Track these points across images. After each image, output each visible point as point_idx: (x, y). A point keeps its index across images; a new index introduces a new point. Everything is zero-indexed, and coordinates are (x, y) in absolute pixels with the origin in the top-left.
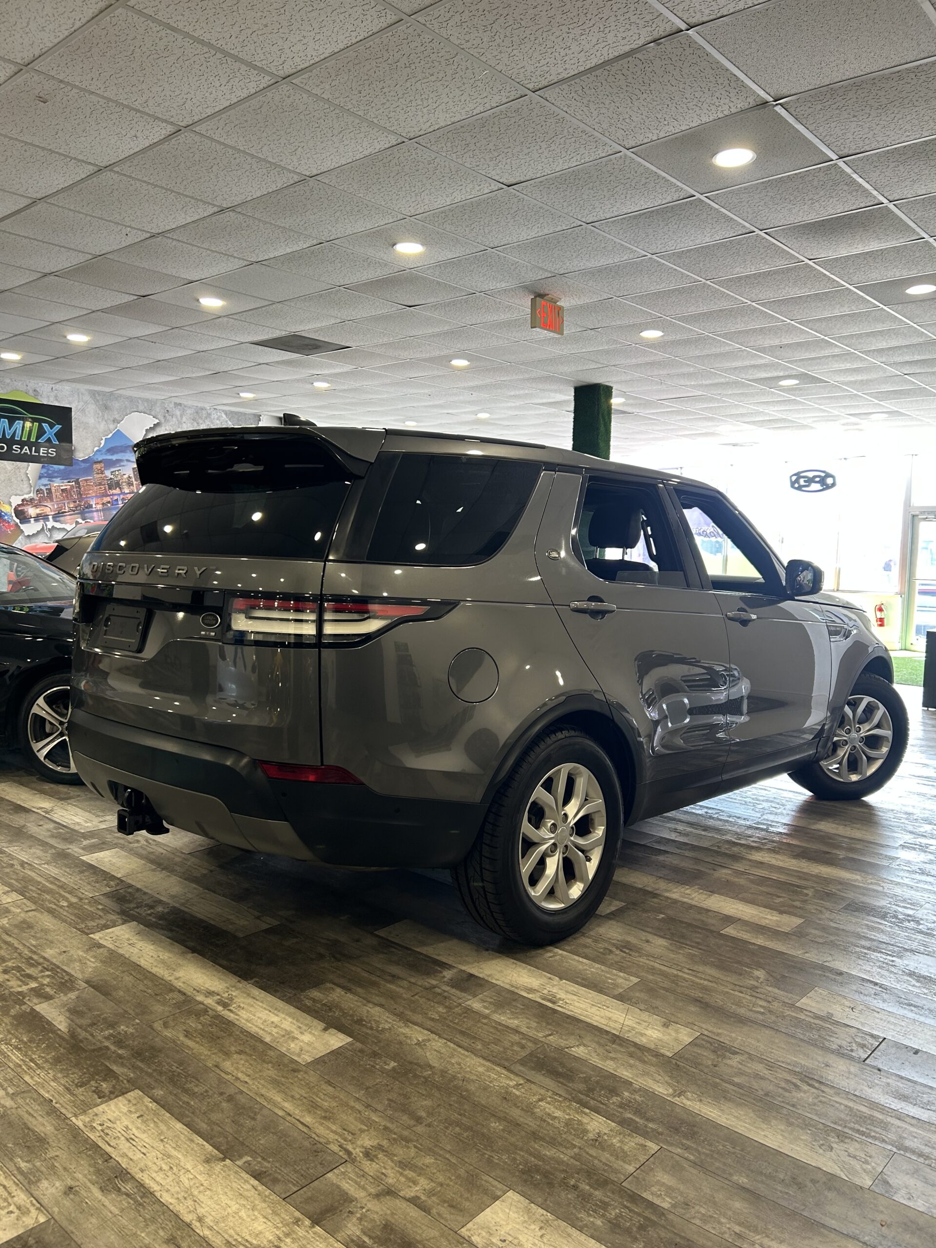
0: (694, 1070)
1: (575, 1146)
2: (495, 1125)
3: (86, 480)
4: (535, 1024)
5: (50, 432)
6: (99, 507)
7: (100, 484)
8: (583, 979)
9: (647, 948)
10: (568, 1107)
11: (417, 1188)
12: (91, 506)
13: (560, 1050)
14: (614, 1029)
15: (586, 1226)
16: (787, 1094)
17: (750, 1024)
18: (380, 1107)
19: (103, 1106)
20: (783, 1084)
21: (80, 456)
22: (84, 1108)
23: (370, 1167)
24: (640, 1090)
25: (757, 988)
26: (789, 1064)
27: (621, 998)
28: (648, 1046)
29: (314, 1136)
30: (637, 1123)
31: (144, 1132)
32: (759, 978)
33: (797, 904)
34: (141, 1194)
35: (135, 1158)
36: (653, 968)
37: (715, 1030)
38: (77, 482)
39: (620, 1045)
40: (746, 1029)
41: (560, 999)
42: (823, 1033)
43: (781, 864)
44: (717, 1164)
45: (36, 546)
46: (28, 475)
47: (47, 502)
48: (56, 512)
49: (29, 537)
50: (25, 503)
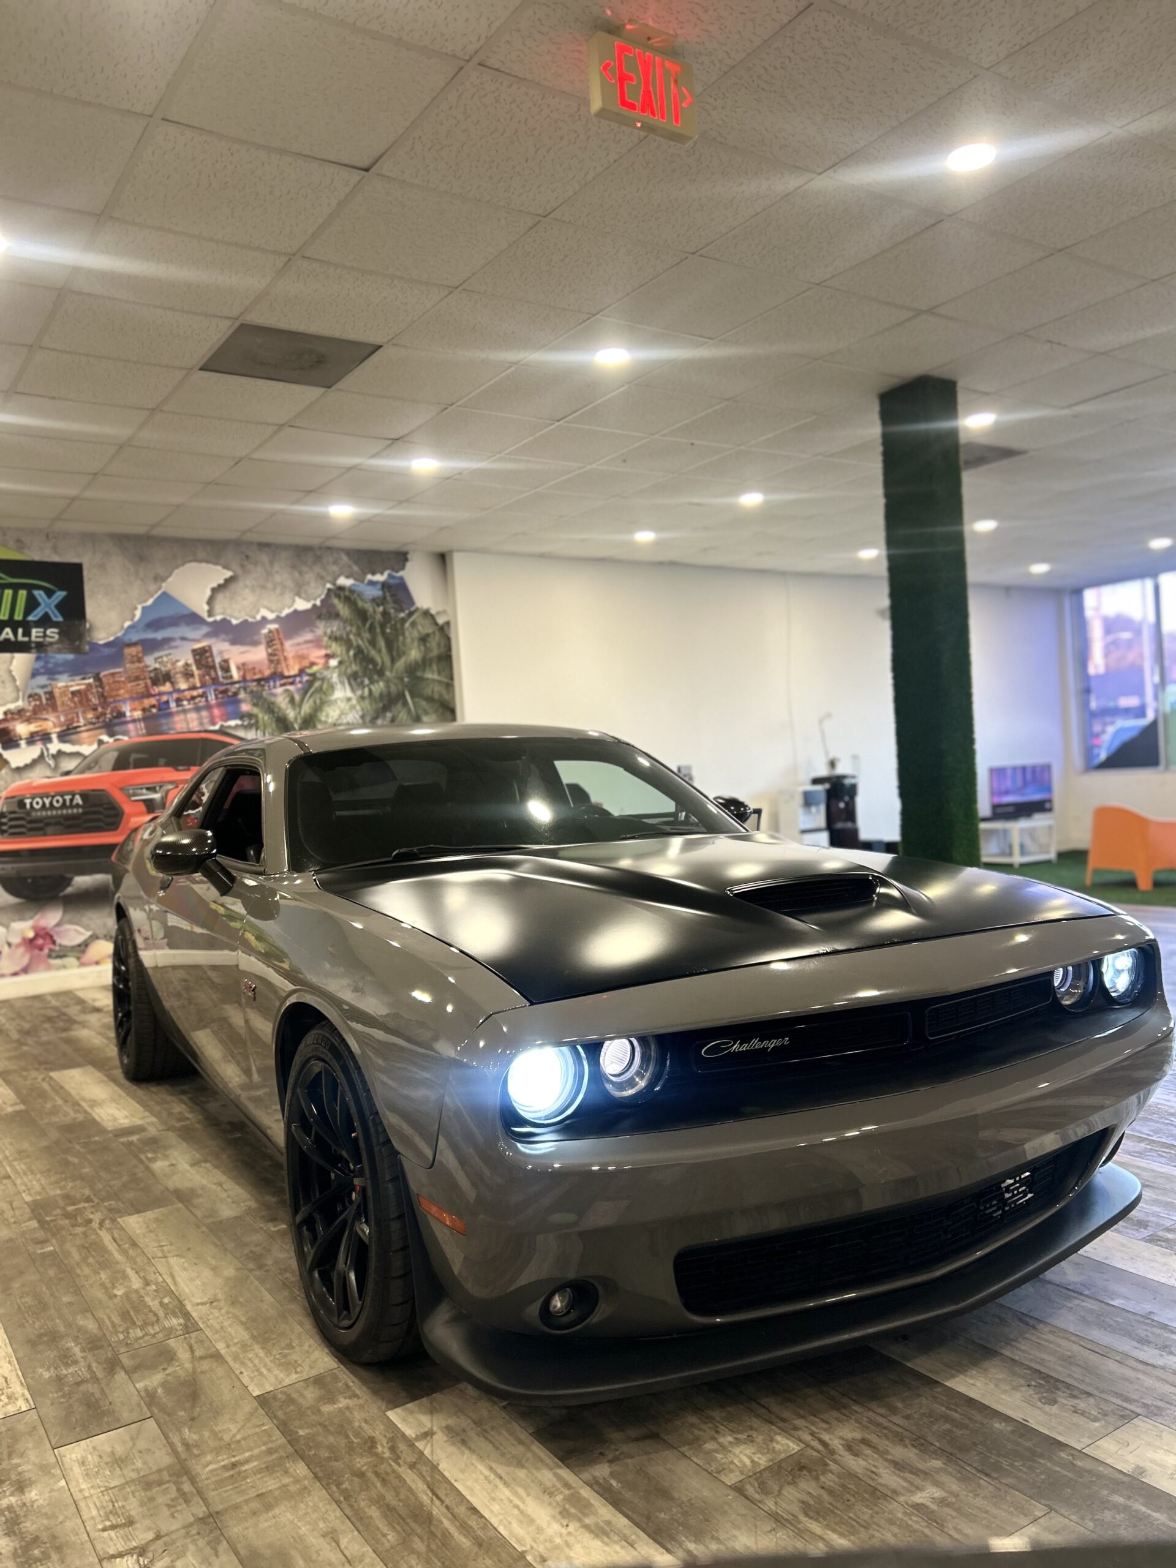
3: (113, 674)
5: (48, 604)
6: (138, 714)
7: (137, 678)
12: (122, 715)
21: (102, 637)
38: (97, 678)
45: (31, 783)
46: (14, 673)
47: (48, 713)
48: (64, 728)
49: (18, 770)
50: (9, 716)
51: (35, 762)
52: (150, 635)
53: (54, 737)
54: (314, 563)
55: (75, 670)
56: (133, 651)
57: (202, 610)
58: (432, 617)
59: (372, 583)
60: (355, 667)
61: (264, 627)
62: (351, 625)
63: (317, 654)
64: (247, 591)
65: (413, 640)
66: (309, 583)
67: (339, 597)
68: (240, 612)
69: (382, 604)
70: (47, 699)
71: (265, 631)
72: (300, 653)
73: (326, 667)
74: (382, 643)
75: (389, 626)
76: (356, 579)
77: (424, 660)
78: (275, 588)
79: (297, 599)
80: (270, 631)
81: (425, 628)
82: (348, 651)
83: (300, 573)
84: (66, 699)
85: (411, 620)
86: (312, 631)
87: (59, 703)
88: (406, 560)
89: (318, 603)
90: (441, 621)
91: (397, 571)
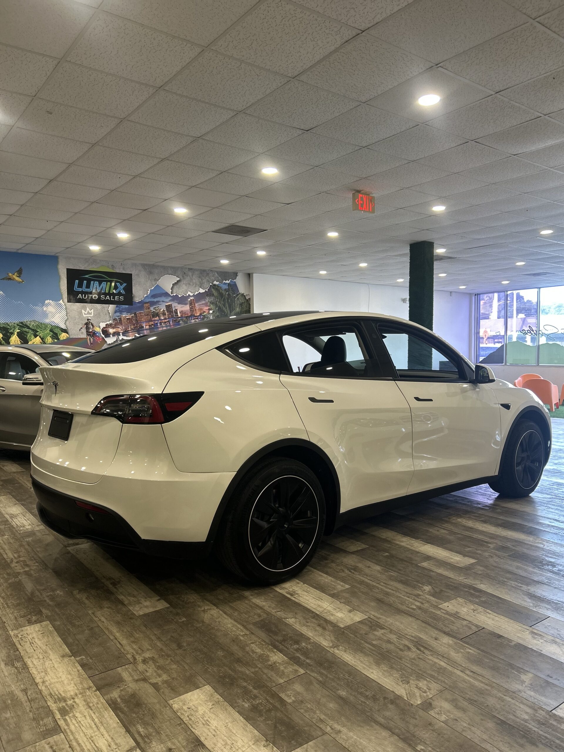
0: (352, 635)
1: (257, 667)
2: (220, 653)
3: (140, 313)
4: (274, 605)
5: (121, 288)
6: (147, 327)
7: (148, 315)
8: (317, 585)
9: (367, 571)
10: (266, 648)
11: (159, 679)
12: (143, 327)
13: (280, 620)
14: (318, 611)
15: (239, 706)
16: (400, 652)
17: (403, 614)
18: (164, 639)
19: (28, 627)
20: (401, 647)
21: (137, 300)
22: (18, 626)
23: (141, 667)
24: (313, 643)
25: (420, 595)
26: (412, 637)
27: (333, 596)
28: (332, 621)
29: (122, 650)
30: (299, 658)
31: (40, 640)
32: (425, 590)
33: (479, 552)
34: (23, 668)
35: (29, 652)
36: (363, 581)
37: (379, 616)
38: (135, 314)
39: (317, 619)
40: (398, 617)
41: (297, 594)
42: (446, 622)
43: (484, 529)
44: (333, 684)
46: (109, 311)
47: (119, 325)
48: (124, 331)
50: (107, 326)
52: (152, 300)
53: (121, 333)
54: (206, 276)
55: (128, 311)
56: (147, 305)
57: (169, 291)
58: (245, 296)
59: (225, 283)
61: (189, 298)
62: (217, 298)
63: (206, 308)
64: (184, 285)
65: (238, 304)
66: (204, 283)
67: (214, 288)
68: (181, 292)
69: (228, 291)
70: (119, 321)
71: (189, 300)
72: (200, 308)
73: (209, 313)
74: (227, 305)
75: (230, 299)
76: (220, 282)
78: (193, 284)
79: (200, 288)
80: (191, 300)
81: (242, 300)
82: (216, 308)
83: (202, 279)
84: (125, 321)
85: (237, 297)
86: (205, 300)
87: (123, 322)
88: (237, 276)
89: (207, 290)
90: (247, 298)
91: (234, 279)
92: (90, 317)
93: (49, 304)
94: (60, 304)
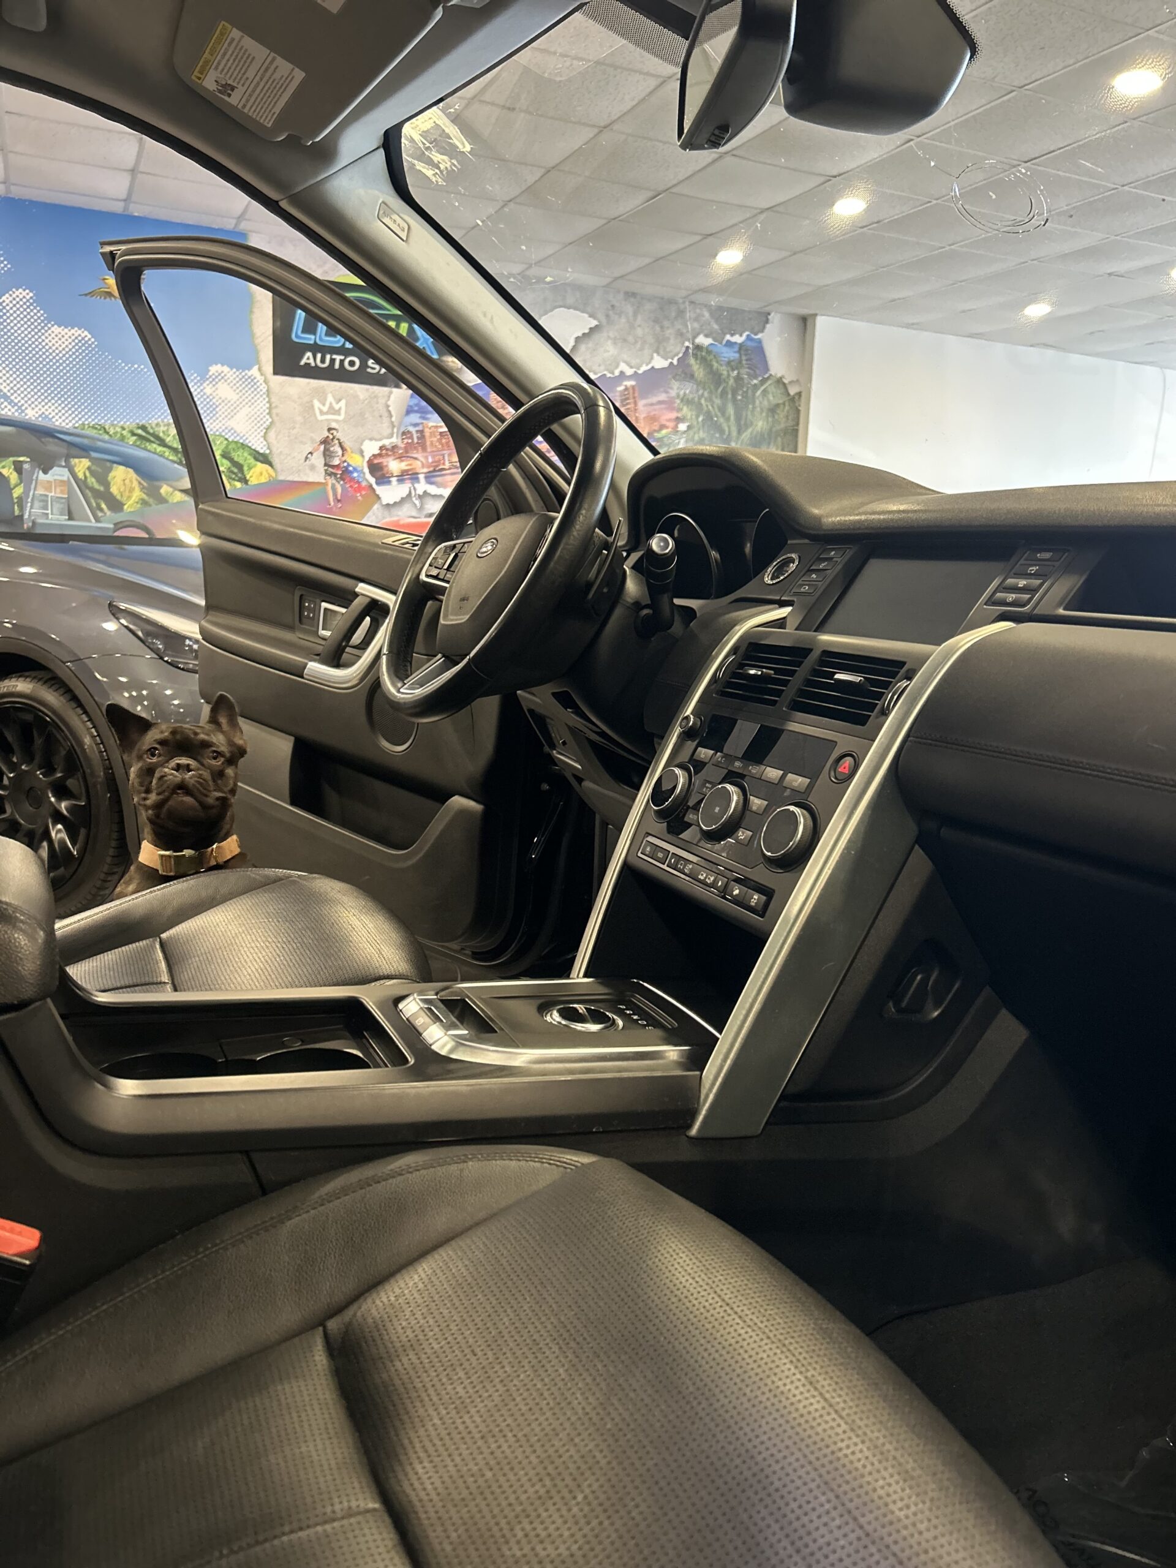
5: (426, 339)
45: (399, 520)
46: (390, 408)
47: (417, 452)
48: (431, 469)
49: (388, 505)
50: (384, 452)
51: (403, 500)
53: (421, 477)
54: (676, 318)
58: (784, 384)
59: (729, 344)
60: (702, 434)
61: (620, 385)
62: (704, 389)
63: (667, 416)
64: (609, 342)
65: (762, 410)
66: (669, 339)
67: (695, 356)
68: (600, 366)
69: (737, 368)
70: (418, 438)
71: (621, 388)
72: (652, 414)
73: (675, 431)
74: (731, 410)
75: (740, 392)
76: (715, 339)
77: (771, 430)
78: (636, 342)
79: (655, 355)
80: (626, 389)
81: (774, 397)
82: (697, 416)
83: (662, 327)
84: (435, 439)
85: (763, 388)
86: (667, 392)
87: (428, 443)
88: (767, 321)
89: (675, 362)
90: (793, 391)
91: (756, 334)
92: (337, 421)
93: (220, 377)
94: (252, 379)
